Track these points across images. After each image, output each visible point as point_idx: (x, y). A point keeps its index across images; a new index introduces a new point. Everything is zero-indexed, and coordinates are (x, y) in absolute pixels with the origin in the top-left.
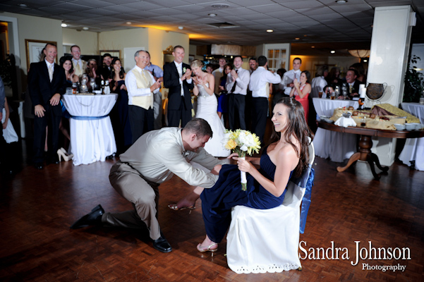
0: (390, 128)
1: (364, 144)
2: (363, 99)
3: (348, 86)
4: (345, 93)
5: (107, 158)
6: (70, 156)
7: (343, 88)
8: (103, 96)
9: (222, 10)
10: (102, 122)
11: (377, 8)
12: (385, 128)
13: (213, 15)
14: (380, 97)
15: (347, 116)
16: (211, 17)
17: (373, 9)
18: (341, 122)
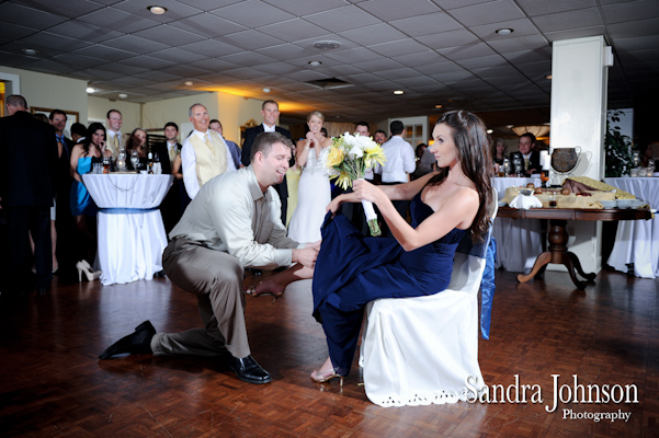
0: (595, 206)
1: (556, 237)
2: (547, 172)
3: (521, 157)
4: (518, 168)
5: (154, 275)
6: (96, 273)
7: (516, 162)
8: (151, 175)
9: (330, 54)
10: (148, 217)
11: (554, 43)
12: (588, 207)
13: (315, 64)
14: (571, 167)
15: (528, 194)
16: (313, 68)
17: (551, 44)
18: (519, 202)
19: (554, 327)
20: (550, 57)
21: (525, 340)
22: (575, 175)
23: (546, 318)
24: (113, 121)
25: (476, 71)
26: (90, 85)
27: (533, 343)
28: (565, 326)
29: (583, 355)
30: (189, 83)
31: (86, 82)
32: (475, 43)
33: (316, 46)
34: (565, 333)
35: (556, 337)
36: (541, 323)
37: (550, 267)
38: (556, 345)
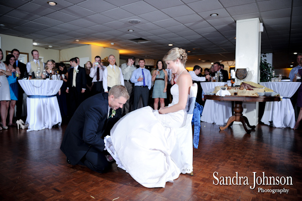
0: (255, 95)
1: (238, 109)
2: (234, 80)
5: (53, 127)
6: (26, 126)
8: (51, 80)
9: (137, 26)
10: (50, 100)
11: (237, 21)
12: (251, 95)
13: (131, 31)
14: (245, 77)
15: (224, 89)
16: (131, 33)
17: (236, 22)
18: (220, 93)
19: (234, 154)
20: (235, 28)
21: (219, 162)
22: (246, 81)
23: (231, 149)
24: (35, 55)
25: (204, 35)
26: (34, 41)
27: (223, 163)
28: (240, 153)
29: (247, 170)
30: (77, 40)
31: (32, 40)
32: (201, 21)
33: (129, 22)
34: (239, 157)
35: (235, 160)
36: (228, 152)
37: (235, 123)
38: (234, 164)
